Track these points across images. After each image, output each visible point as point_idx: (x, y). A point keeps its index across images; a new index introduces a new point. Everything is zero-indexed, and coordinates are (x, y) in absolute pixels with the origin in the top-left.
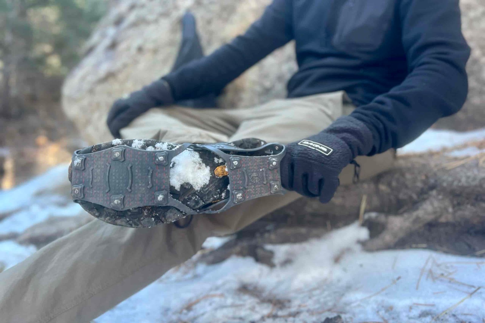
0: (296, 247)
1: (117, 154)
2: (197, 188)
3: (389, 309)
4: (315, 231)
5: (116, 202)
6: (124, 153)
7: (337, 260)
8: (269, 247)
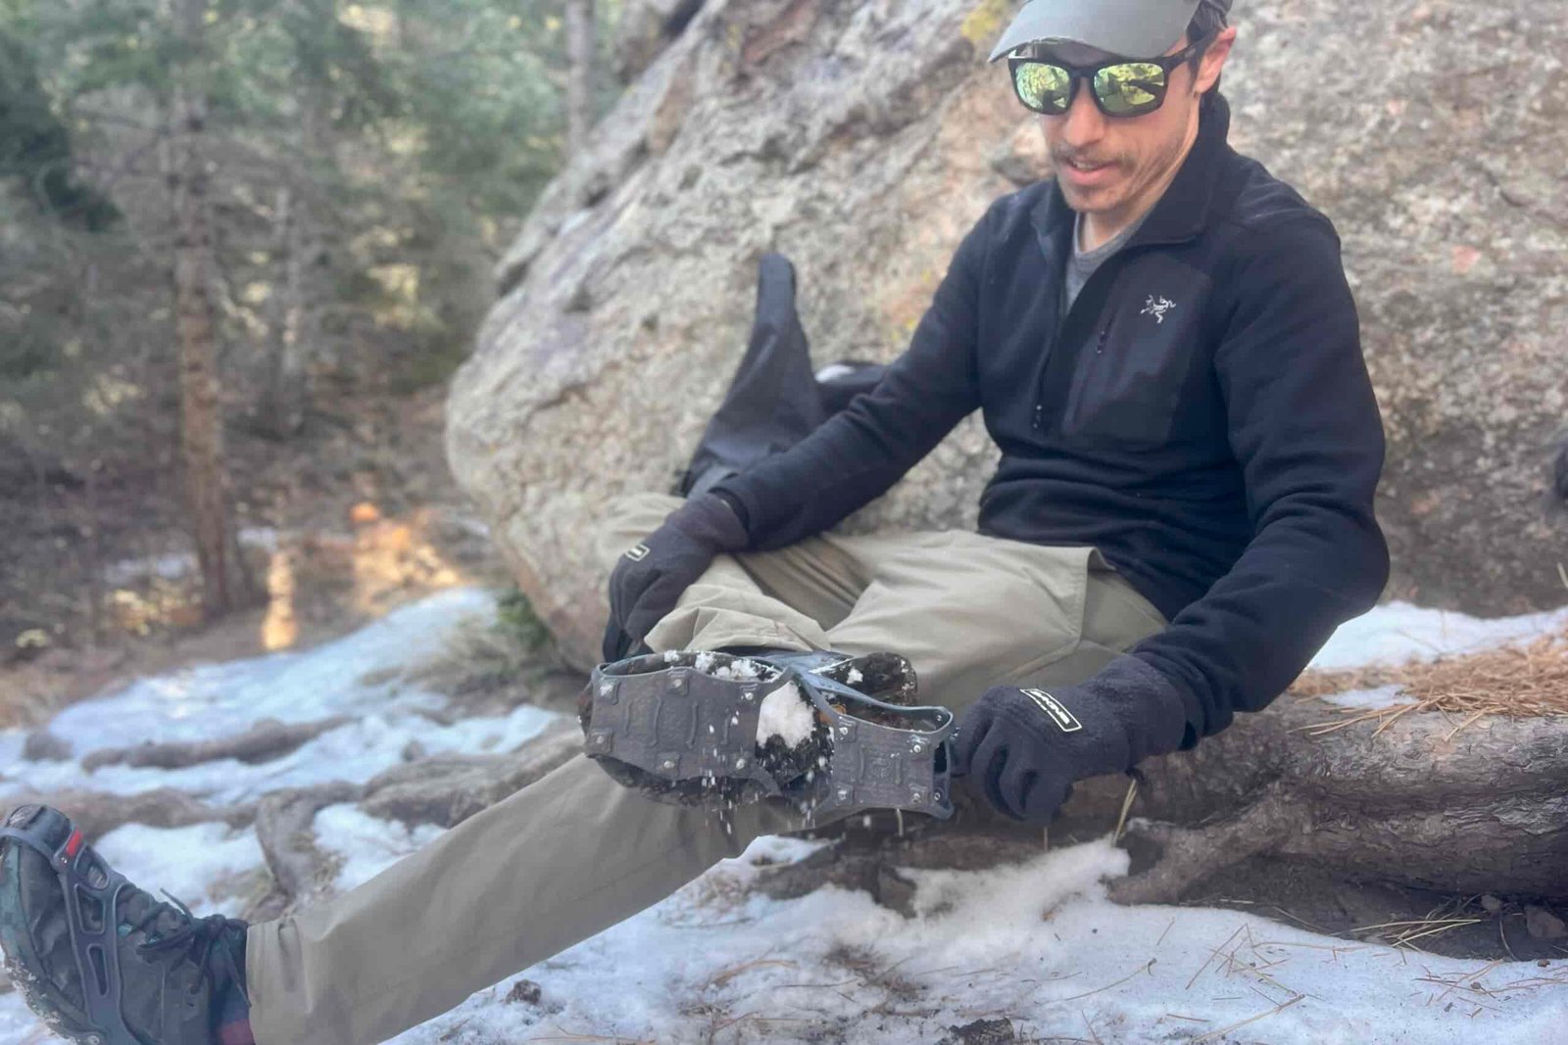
0: (966, 878)
1: (678, 683)
2: (792, 744)
3: (1117, 1021)
4: (1012, 848)
5: (667, 764)
6: (687, 682)
7: (1047, 915)
8: (907, 873)
